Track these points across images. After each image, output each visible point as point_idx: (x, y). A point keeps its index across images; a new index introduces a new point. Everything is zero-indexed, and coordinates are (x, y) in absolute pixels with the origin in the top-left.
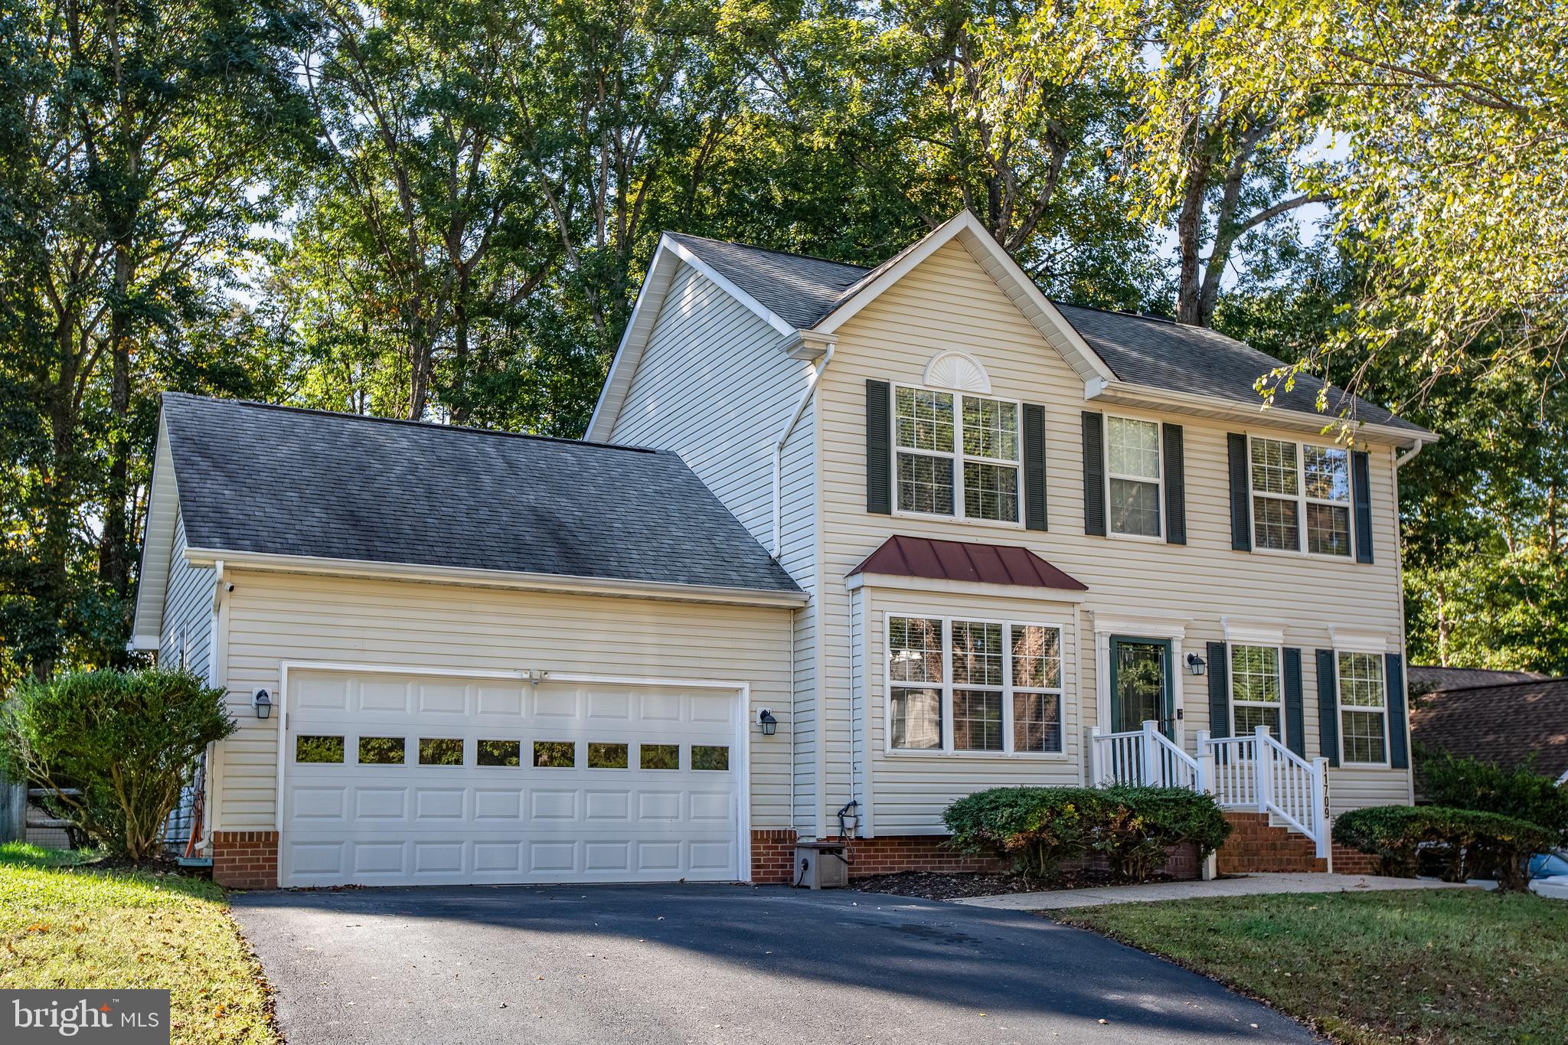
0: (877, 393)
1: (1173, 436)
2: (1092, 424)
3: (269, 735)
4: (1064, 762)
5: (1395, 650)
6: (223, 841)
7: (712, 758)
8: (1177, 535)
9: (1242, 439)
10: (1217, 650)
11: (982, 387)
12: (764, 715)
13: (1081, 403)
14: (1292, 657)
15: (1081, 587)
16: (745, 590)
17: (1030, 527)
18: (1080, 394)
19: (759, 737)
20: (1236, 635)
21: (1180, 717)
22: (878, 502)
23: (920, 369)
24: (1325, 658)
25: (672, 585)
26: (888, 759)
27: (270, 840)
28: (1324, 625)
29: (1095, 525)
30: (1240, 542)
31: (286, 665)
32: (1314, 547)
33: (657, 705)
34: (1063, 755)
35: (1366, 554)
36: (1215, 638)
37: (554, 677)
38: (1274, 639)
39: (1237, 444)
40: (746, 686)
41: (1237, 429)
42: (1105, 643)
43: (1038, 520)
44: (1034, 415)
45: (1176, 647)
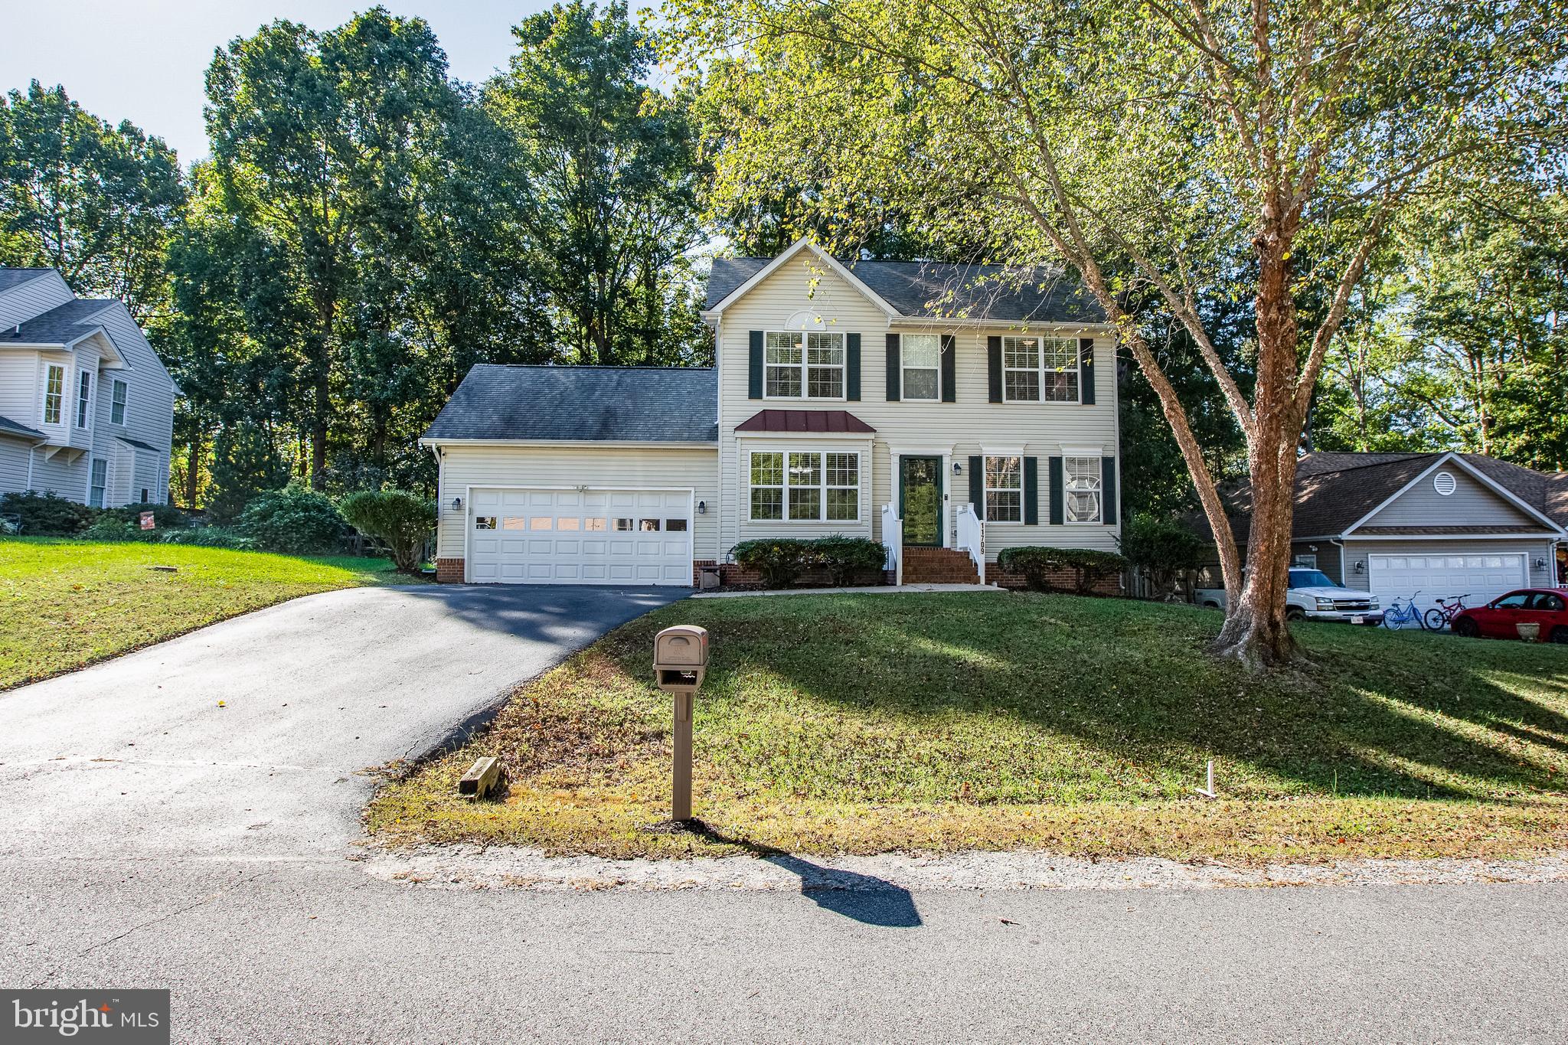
0: (756, 338)
1: (948, 342)
2: (893, 341)
3: (461, 517)
4: (859, 525)
5: (1110, 454)
6: (442, 562)
7: (677, 525)
8: (949, 395)
9: (998, 339)
10: (975, 462)
11: (820, 328)
12: (702, 503)
13: (885, 329)
14: (1031, 463)
15: (871, 430)
16: (683, 442)
17: (849, 399)
18: (884, 324)
19: (698, 514)
20: (990, 451)
21: (946, 498)
22: (755, 392)
23: (782, 322)
24: (1056, 463)
25: (650, 442)
26: (749, 525)
27: (461, 562)
28: (1056, 442)
29: (892, 395)
30: (995, 397)
31: (468, 487)
32: (1050, 396)
33: (647, 500)
34: (859, 521)
35: (1089, 398)
36: (975, 453)
37: (590, 488)
38: (1015, 453)
39: (994, 343)
40: (693, 490)
41: (995, 334)
42: (897, 460)
43: (854, 394)
44: (854, 340)
45: (946, 461)
